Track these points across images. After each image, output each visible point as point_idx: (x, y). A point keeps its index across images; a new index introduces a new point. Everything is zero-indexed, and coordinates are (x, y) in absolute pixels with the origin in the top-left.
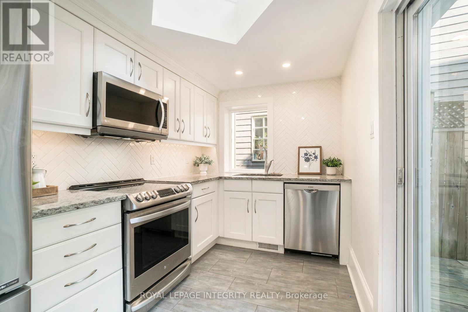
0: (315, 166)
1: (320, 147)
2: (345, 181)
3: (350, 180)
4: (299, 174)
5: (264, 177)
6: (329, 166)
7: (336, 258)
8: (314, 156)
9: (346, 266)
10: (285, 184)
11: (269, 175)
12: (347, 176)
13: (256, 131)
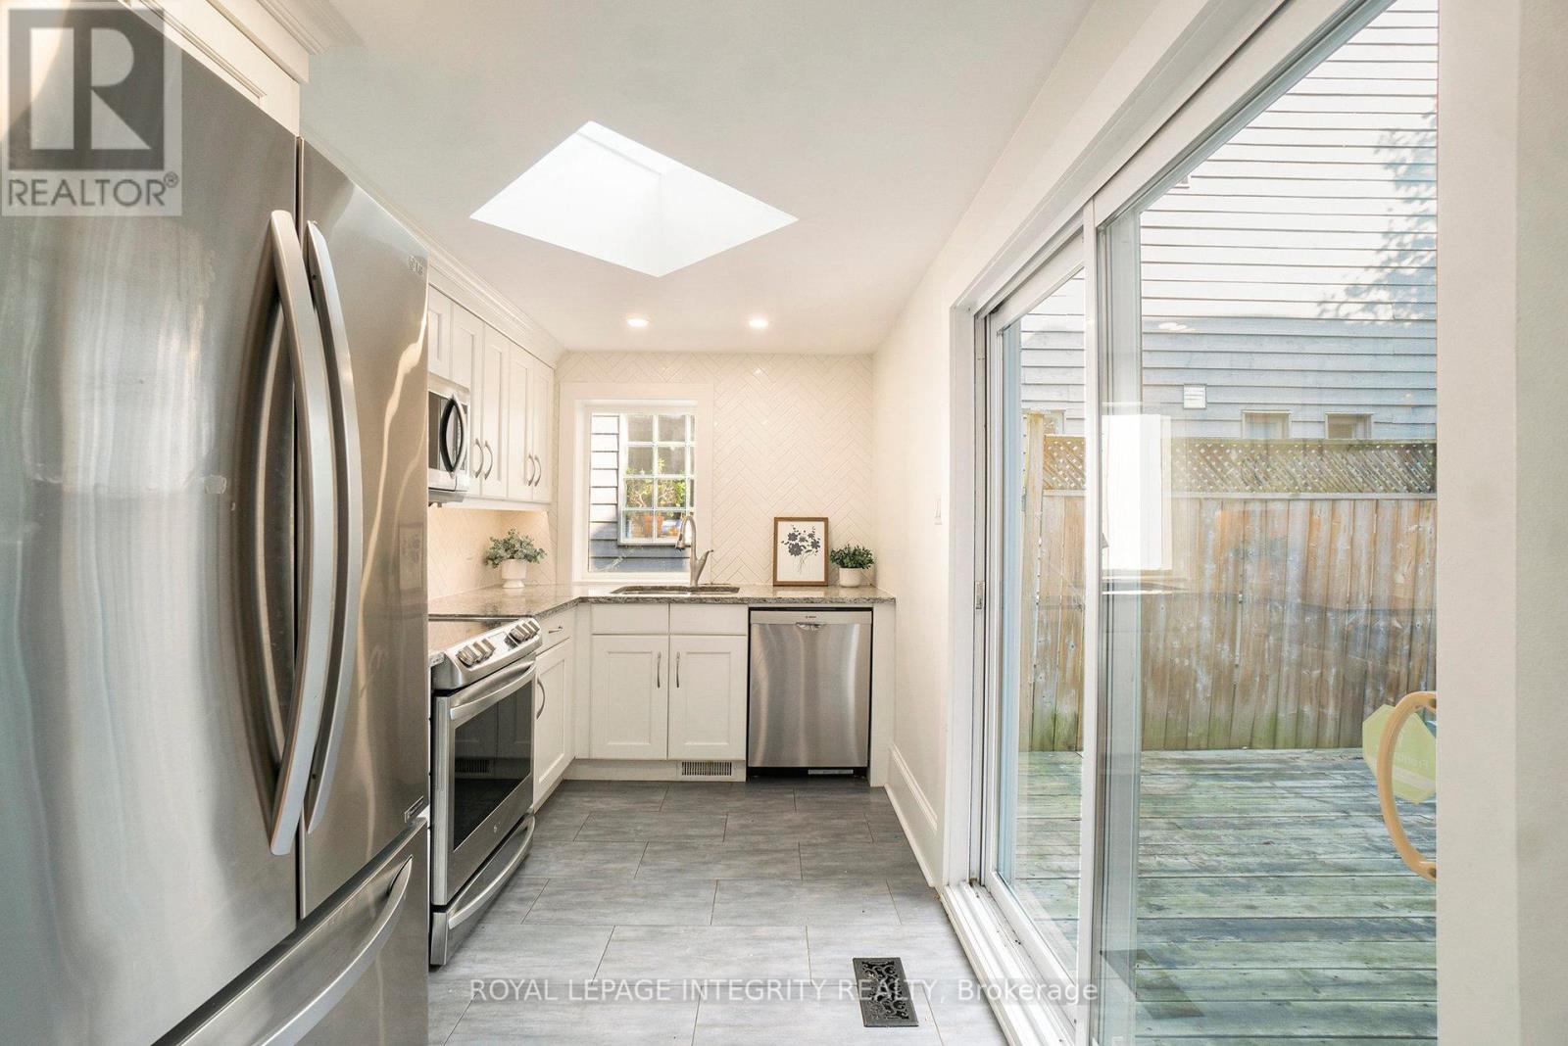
0: (812, 566)
1: (825, 520)
2: (881, 601)
3: (893, 600)
4: (778, 585)
5: (688, 595)
6: (847, 567)
7: (861, 774)
8: (810, 540)
9: (883, 787)
10: (752, 612)
11: (703, 589)
12: (885, 589)
13: (630, 452)
